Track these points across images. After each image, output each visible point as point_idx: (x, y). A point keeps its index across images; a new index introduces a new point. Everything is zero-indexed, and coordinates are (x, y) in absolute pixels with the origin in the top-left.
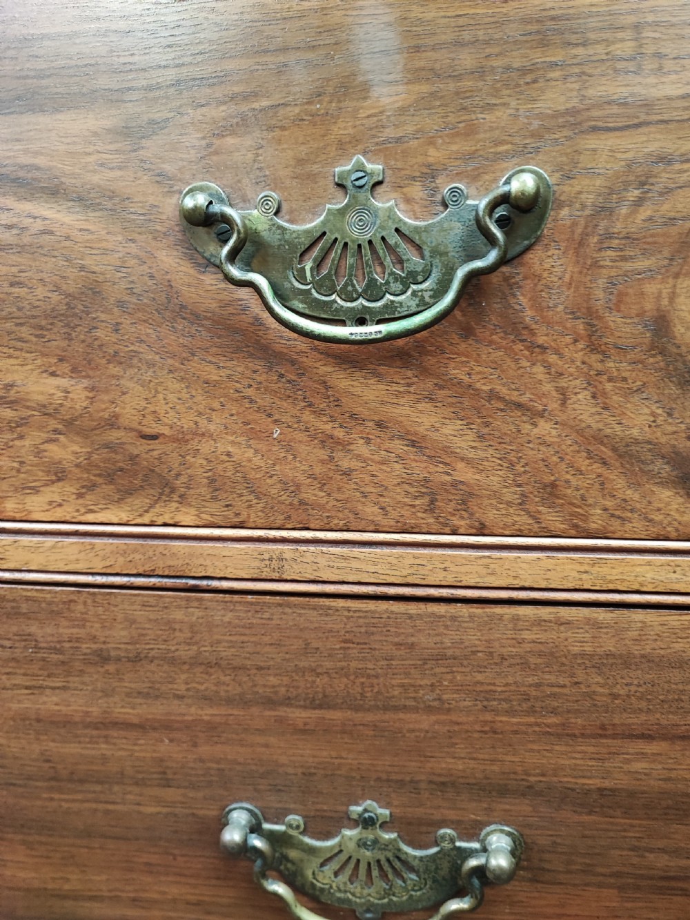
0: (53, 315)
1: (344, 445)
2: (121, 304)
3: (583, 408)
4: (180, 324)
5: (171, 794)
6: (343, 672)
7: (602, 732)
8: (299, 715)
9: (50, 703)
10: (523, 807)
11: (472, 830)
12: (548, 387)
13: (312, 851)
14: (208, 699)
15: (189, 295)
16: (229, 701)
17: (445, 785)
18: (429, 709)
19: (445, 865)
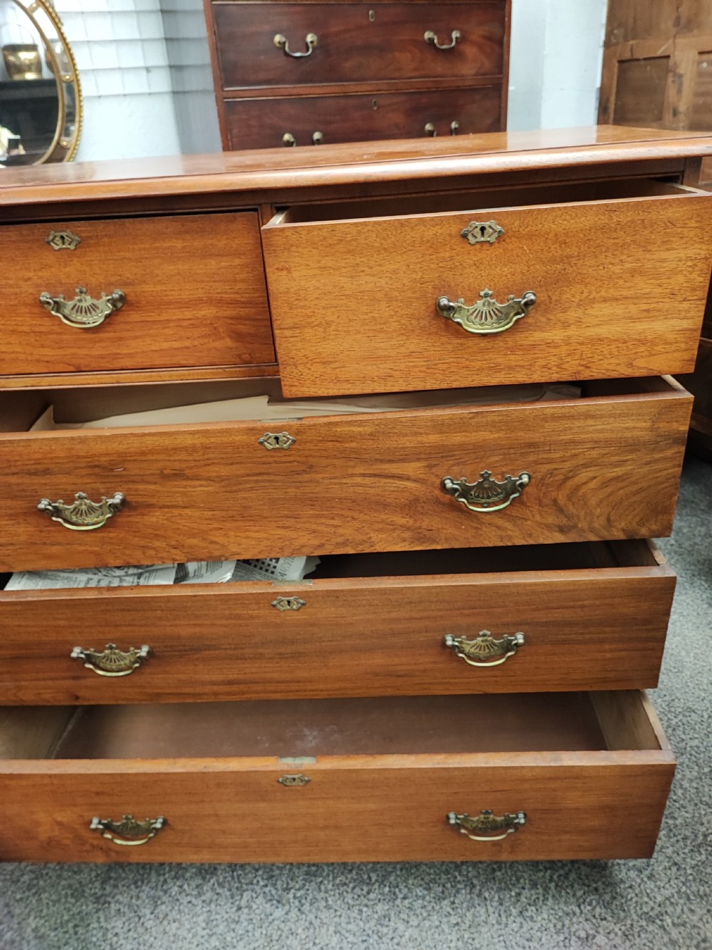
0: (406, 505)
1: (481, 529)
2: (424, 502)
3: (538, 518)
4: (440, 506)
5: (428, 634)
6: (479, 600)
7: (547, 608)
8: (466, 612)
9: (394, 615)
10: (526, 627)
11: (513, 634)
12: (530, 514)
13: (469, 644)
14: (441, 610)
15: (442, 499)
16: (447, 610)
17: (506, 625)
18: (502, 607)
19: (505, 644)
